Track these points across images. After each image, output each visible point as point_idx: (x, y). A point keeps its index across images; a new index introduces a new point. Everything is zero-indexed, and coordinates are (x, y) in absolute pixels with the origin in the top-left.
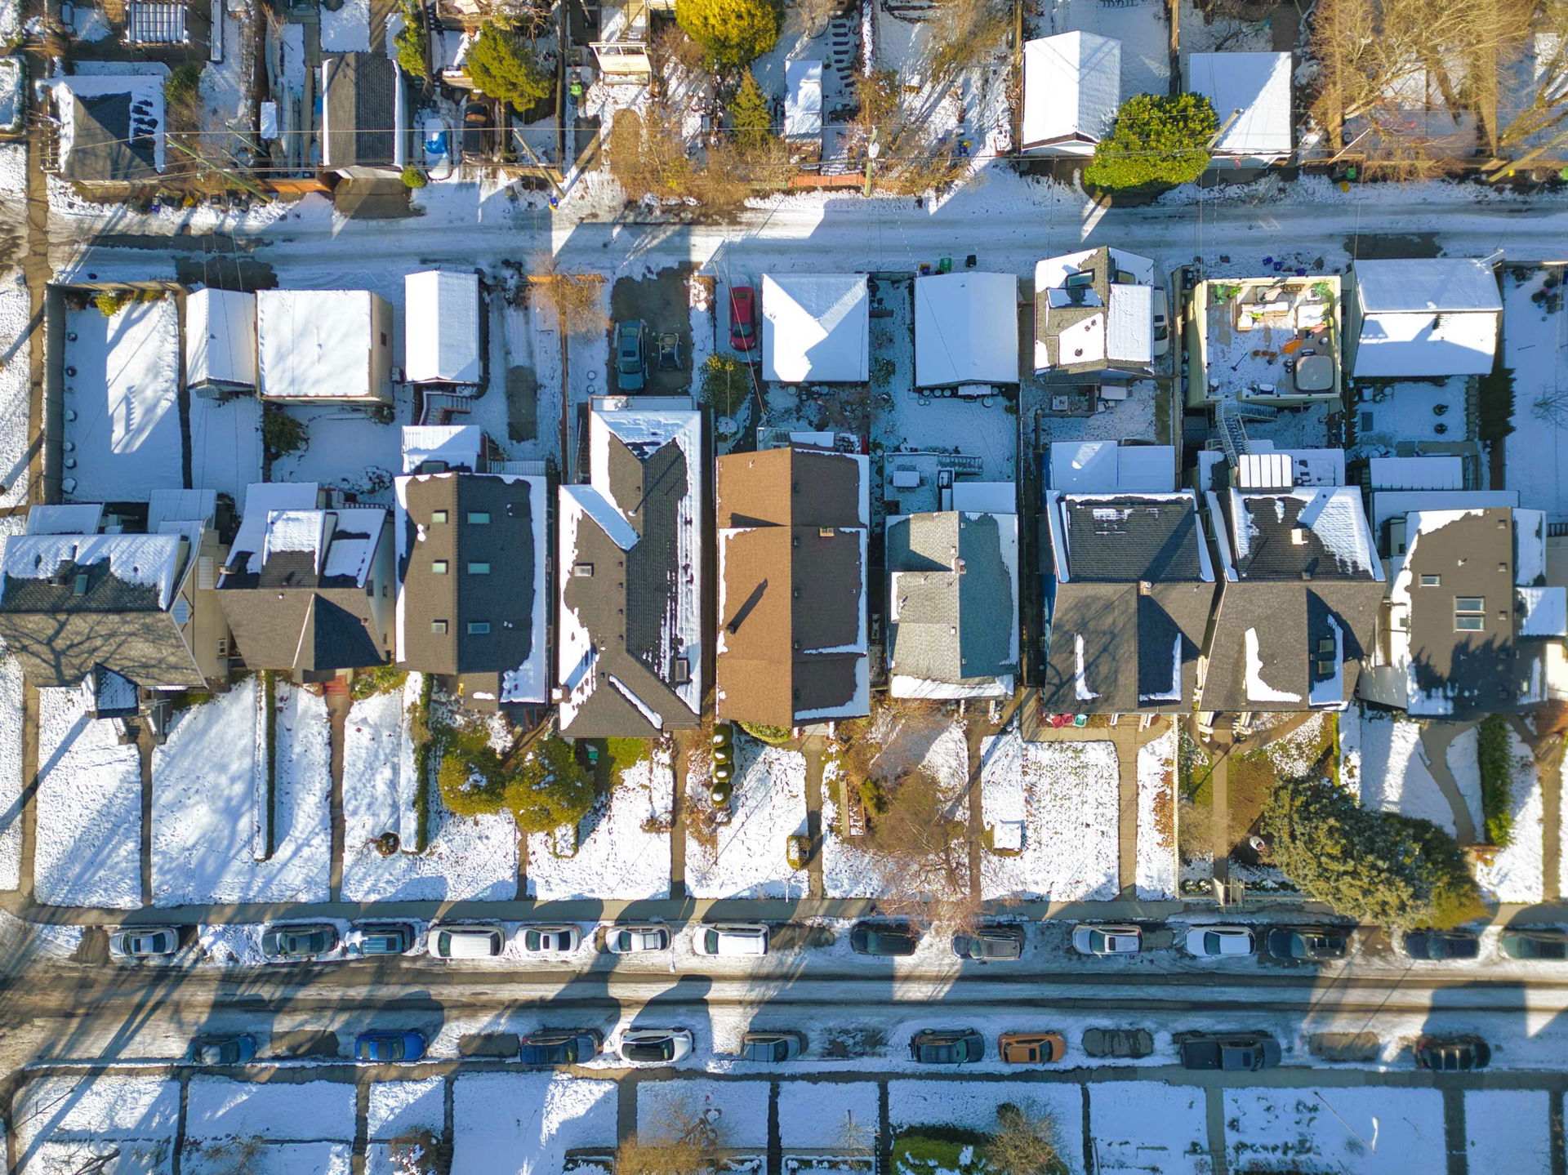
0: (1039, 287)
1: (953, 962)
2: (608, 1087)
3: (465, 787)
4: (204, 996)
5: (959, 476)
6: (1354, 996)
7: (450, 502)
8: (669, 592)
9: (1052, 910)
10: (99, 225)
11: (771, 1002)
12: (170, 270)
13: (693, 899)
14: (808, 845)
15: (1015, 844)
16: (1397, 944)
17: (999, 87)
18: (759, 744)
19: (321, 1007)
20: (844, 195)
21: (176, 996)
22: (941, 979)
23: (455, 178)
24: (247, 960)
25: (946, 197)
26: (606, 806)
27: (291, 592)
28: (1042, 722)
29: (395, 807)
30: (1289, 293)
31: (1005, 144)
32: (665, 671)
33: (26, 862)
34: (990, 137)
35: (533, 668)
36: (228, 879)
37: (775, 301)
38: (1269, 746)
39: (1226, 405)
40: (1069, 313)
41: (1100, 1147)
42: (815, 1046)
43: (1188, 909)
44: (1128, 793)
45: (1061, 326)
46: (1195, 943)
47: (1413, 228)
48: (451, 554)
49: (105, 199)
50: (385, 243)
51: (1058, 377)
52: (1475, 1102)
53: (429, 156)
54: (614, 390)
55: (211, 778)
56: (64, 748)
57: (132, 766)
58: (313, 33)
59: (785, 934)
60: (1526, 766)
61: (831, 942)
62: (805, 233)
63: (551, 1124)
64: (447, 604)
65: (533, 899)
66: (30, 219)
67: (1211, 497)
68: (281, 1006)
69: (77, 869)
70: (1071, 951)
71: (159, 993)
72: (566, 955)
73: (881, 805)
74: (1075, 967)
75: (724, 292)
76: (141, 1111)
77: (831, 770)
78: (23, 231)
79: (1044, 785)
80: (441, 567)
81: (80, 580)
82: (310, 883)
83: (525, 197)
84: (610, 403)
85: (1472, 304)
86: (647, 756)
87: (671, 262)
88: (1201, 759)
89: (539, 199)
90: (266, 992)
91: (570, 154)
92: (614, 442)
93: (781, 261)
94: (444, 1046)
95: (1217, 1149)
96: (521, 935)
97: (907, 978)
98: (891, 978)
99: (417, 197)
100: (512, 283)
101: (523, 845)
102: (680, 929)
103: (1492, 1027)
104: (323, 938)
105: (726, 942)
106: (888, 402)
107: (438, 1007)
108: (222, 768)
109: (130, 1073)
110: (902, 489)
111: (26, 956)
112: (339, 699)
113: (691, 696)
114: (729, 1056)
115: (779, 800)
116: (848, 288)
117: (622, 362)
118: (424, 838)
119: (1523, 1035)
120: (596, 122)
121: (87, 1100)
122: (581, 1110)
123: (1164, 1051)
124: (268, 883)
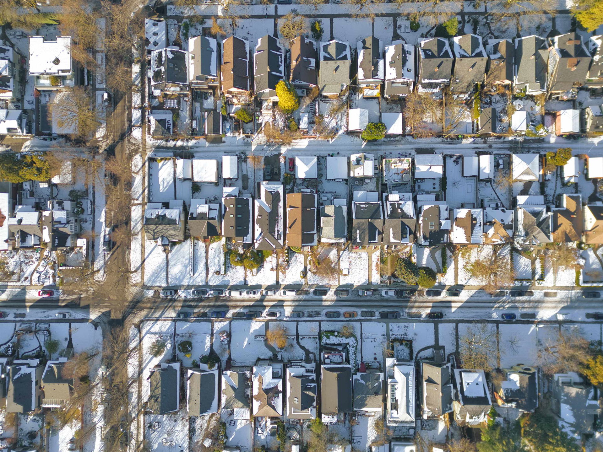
0: (351, 160)
1: (335, 298)
2: (264, 323)
3: (236, 260)
4: (180, 304)
5: (335, 198)
6: (417, 304)
7: (234, 203)
8: (276, 221)
9: (355, 287)
10: (157, 144)
11: (297, 306)
12: (172, 154)
13: (281, 285)
14: (305, 274)
15: (347, 273)
16: (425, 294)
17: (345, 117)
18: (294, 252)
19: (204, 307)
20: (312, 139)
21: (174, 304)
22: (332, 301)
23: (232, 135)
24: (188, 297)
25: (333, 140)
26: (263, 266)
27: (202, 221)
28: (353, 248)
29: (219, 265)
30: (401, 161)
31: (346, 129)
32: (276, 237)
33: (142, 277)
34: (343, 127)
35: (250, 236)
36: (185, 280)
37: (298, 162)
38: (399, 253)
39: (389, 183)
40: (356, 166)
41: (364, 335)
42: (306, 315)
43: (382, 286)
44: (370, 263)
45: (355, 168)
46: (383, 293)
47: (429, 147)
48: (234, 213)
49: (158, 139)
50: (217, 149)
51: (355, 178)
52: (440, 325)
53: (227, 131)
54: (265, 180)
55: (181, 259)
56: (150, 253)
57: (165, 257)
58: (202, 104)
59: (299, 292)
60: (451, 257)
61: (309, 293)
62: (304, 147)
63: (252, 331)
64: (233, 223)
65: (248, 284)
66: (142, 143)
67: (384, 202)
68: (196, 307)
69: (153, 278)
70: (359, 295)
71: (170, 304)
72: (255, 296)
73: (319, 264)
74: (359, 298)
75: (287, 159)
76: (167, 328)
77: (309, 258)
78: (141, 146)
79: (353, 261)
80: (232, 216)
81: (161, 218)
82: (202, 281)
83: (246, 139)
84: (264, 183)
85: (438, 165)
86: (271, 255)
87: (276, 153)
88: (385, 256)
89: (249, 139)
90: (193, 304)
91: (256, 130)
92: (266, 191)
93: (299, 153)
94: (229, 315)
95: (388, 335)
96: (245, 292)
97: (325, 301)
98: (322, 301)
99: (224, 139)
100: (243, 157)
101: (245, 274)
102: (278, 291)
103: (445, 311)
104: (205, 292)
105: (288, 293)
106: (321, 182)
107: (228, 307)
108: (184, 257)
109: (164, 320)
110: (324, 200)
111: (143, 296)
112: (207, 243)
113: (281, 242)
114: (288, 317)
115: (299, 264)
116: (313, 159)
117: (266, 174)
118: (225, 271)
119: (451, 312)
120: (261, 124)
121: (156, 326)
122: (258, 328)
123: (377, 316)
124: (193, 281)
